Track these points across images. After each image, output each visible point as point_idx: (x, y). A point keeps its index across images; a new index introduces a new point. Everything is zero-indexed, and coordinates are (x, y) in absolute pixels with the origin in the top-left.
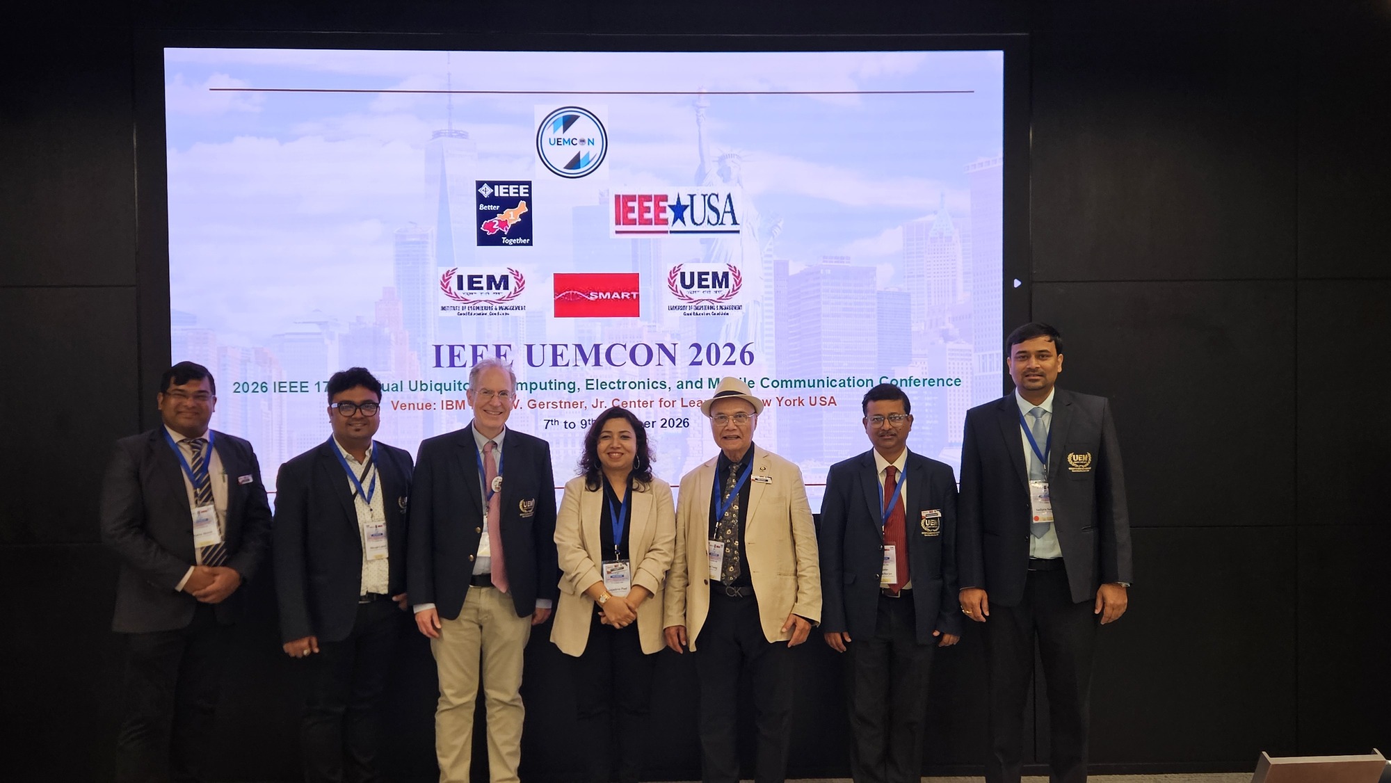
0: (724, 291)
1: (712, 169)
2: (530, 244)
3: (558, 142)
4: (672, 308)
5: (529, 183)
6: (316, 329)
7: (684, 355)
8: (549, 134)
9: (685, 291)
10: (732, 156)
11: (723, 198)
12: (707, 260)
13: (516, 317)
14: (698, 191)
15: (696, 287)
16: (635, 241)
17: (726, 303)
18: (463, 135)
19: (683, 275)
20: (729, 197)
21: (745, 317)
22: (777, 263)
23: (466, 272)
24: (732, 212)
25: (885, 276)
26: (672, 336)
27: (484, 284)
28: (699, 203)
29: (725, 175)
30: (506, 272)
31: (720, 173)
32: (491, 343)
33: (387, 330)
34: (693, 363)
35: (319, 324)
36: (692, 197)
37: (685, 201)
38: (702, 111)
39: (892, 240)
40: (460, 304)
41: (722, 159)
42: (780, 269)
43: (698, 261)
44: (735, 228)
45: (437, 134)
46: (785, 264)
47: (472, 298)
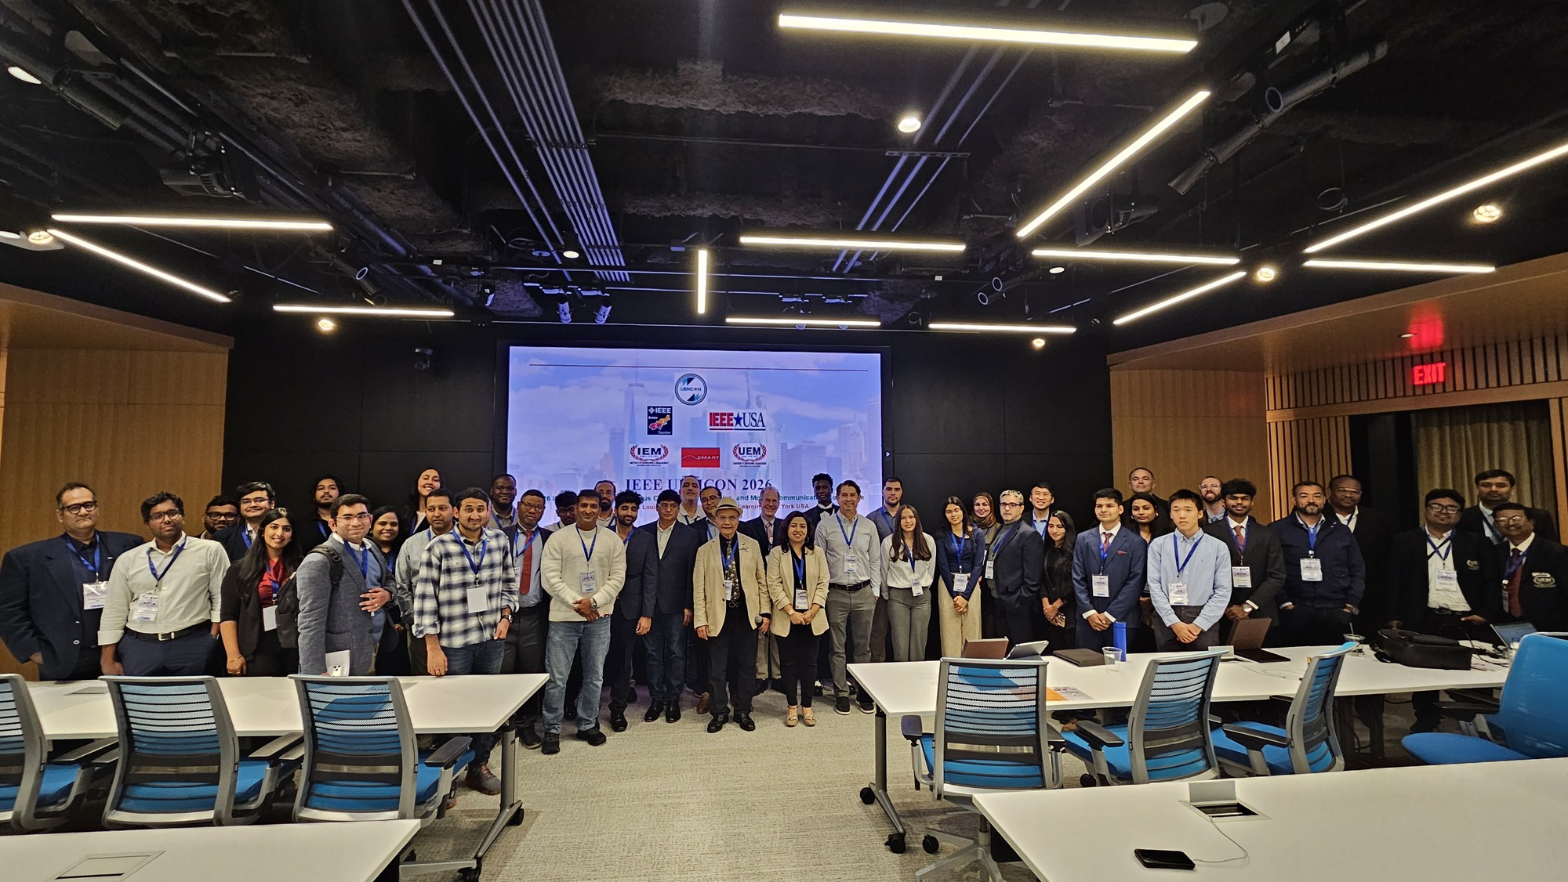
0: (759, 456)
1: (753, 402)
2: (671, 434)
3: (685, 389)
4: (735, 463)
5: (671, 407)
6: (573, 472)
7: (740, 485)
8: (681, 385)
9: (741, 456)
10: (762, 396)
11: (758, 415)
12: (751, 442)
13: (663, 468)
14: (747, 411)
15: (745, 454)
16: (718, 433)
17: (759, 461)
18: (642, 386)
19: (740, 449)
20: (761, 414)
21: (768, 468)
22: (782, 444)
23: (642, 447)
24: (762, 421)
25: (830, 449)
26: (735, 476)
27: (650, 452)
28: (747, 416)
29: (759, 404)
30: (660, 447)
31: (757, 404)
32: (653, 478)
33: (605, 473)
34: (744, 489)
35: (575, 470)
36: (744, 414)
37: (741, 416)
38: (750, 376)
39: (833, 434)
40: (639, 461)
41: (758, 398)
42: (784, 446)
43: (746, 442)
44: (763, 428)
45: (631, 385)
46: (786, 444)
47: (644, 458)
